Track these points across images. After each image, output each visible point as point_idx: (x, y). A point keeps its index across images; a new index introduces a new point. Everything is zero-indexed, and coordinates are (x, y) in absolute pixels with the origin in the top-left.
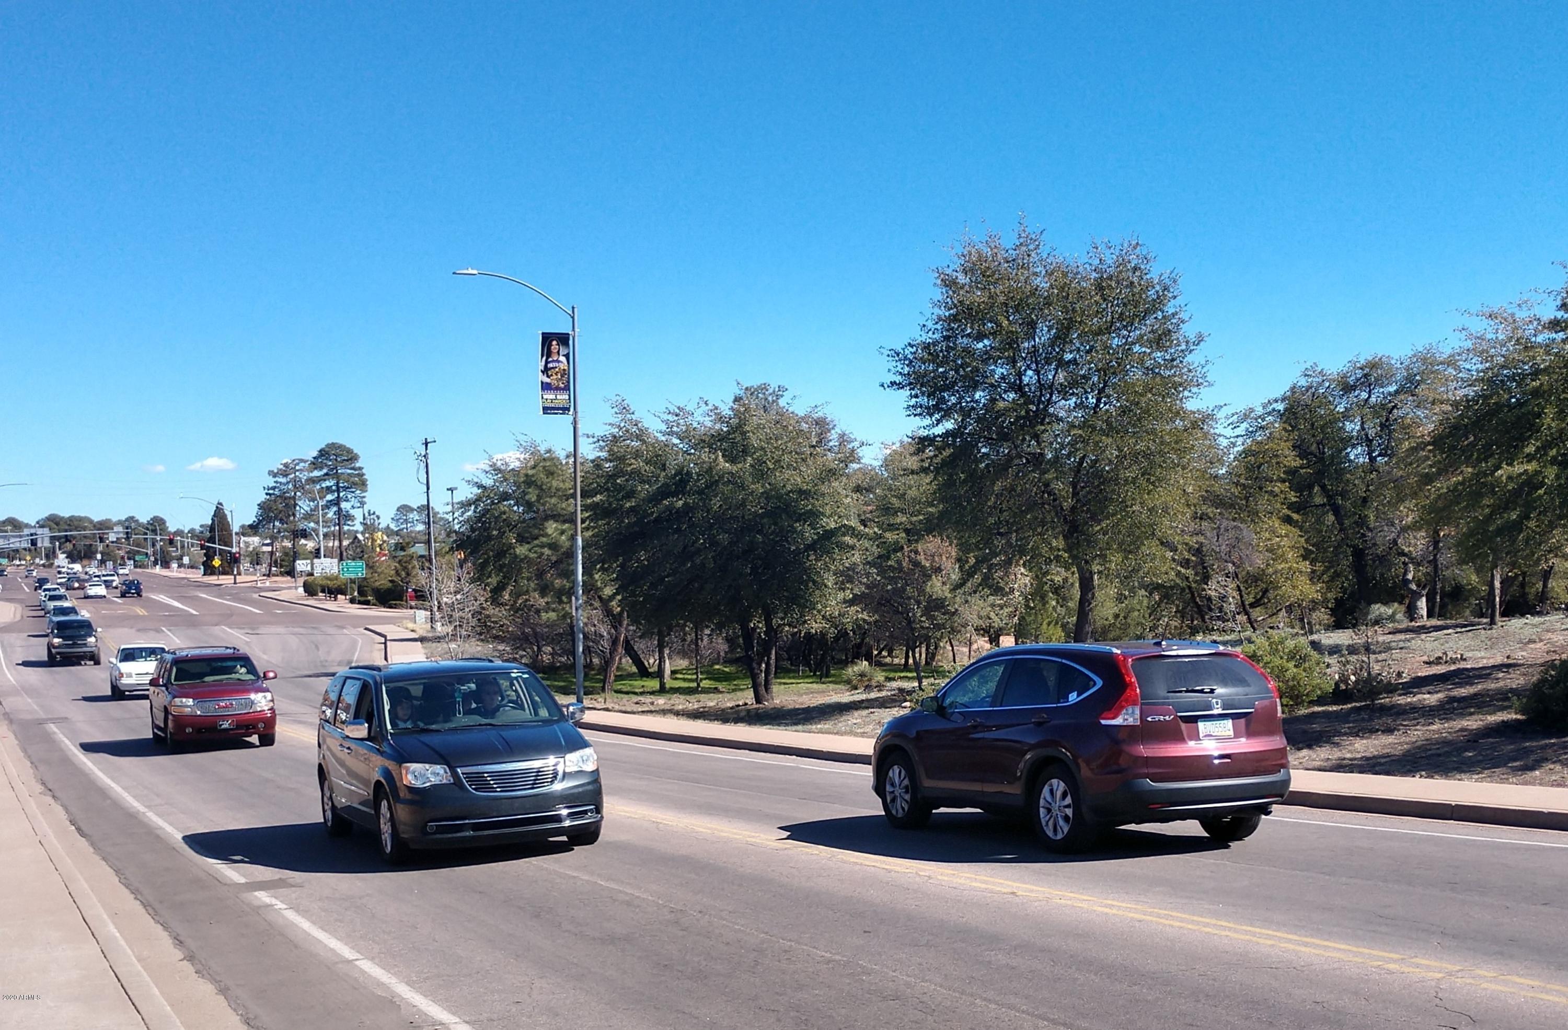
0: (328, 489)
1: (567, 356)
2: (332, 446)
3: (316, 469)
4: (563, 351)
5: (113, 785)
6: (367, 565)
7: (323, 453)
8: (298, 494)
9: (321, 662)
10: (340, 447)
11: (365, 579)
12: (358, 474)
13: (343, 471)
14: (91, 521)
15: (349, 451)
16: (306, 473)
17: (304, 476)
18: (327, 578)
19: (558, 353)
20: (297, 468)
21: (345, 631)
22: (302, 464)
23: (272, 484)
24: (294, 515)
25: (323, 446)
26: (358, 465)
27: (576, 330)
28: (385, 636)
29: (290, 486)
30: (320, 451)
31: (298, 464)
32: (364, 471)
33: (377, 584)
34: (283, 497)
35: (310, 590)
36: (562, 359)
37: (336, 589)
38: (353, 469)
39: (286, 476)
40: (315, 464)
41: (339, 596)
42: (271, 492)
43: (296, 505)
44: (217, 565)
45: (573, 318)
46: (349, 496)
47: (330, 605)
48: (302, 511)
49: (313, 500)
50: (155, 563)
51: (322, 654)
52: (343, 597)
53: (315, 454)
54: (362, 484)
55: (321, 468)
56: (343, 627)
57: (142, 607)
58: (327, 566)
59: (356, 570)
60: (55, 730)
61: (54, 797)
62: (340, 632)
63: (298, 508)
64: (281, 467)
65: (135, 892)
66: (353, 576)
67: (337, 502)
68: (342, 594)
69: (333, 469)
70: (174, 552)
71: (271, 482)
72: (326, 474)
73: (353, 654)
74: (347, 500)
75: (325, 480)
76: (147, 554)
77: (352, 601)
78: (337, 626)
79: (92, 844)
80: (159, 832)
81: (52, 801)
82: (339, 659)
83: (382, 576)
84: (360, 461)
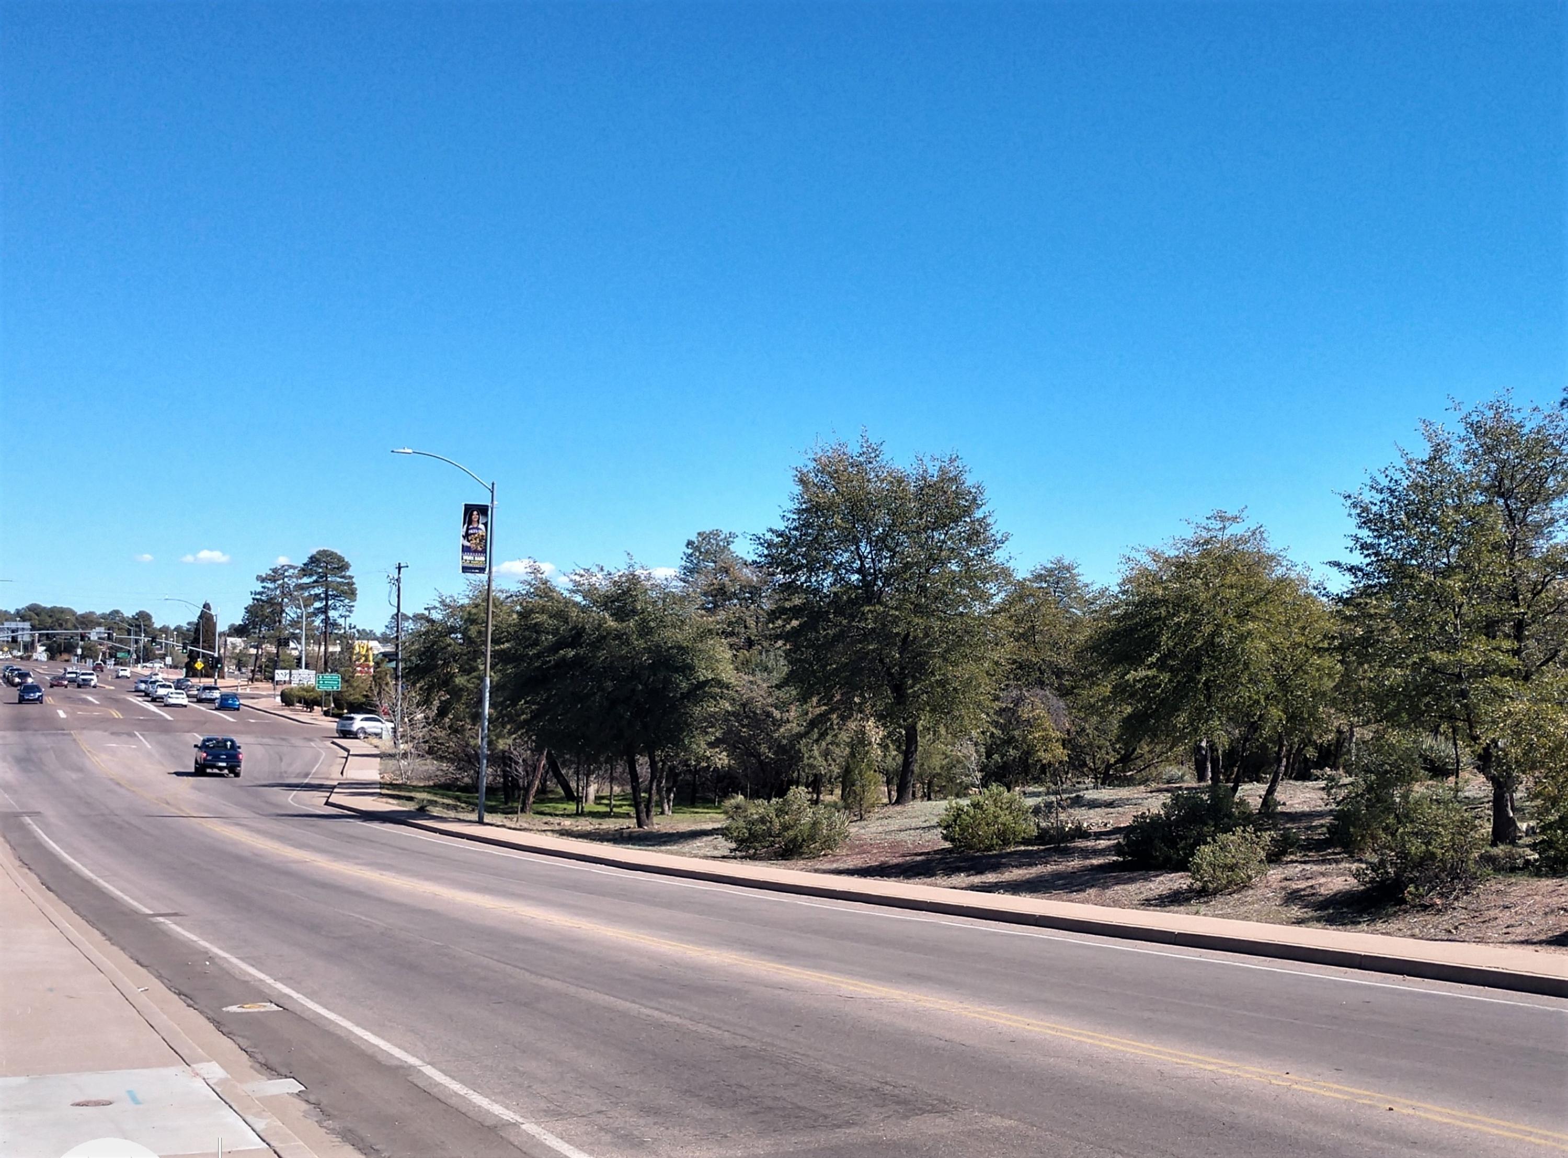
0: (317, 597)
1: (486, 524)
2: (324, 553)
3: (305, 575)
4: (482, 520)
5: (76, 863)
6: (342, 678)
7: (313, 560)
8: (286, 600)
9: (281, 773)
10: (331, 555)
11: (340, 692)
12: (348, 583)
13: (334, 579)
14: (73, 613)
15: (341, 559)
16: (295, 580)
17: (292, 583)
18: (303, 689)
19: (478, 522)
20: (286, 574)
21: (312, 744)
22: (291, 571)
23: (260, 590)
24: (280, 622)
25: (314, 553)
26: (348, 574)
27: (495, 503)
28: (348, 751)
29: (278, 592)
30: (311, 558)
31: (286, 570)
32: (354, 580)
33: (352, 698)
34: (270, 601)
35: (287, 700)
36: (481, 526)
37: (312, 700)
38: (342, 577)
39: (275, 581)
40: (305, 571)
41: (315, 707)
42: (258, 597)
43: (283, 611)
44: (199, 668)
45: (492, 492)
46: (338, 605)
47: (305, 717)
48: (289, 618)
49: (299, 607)
50: (137, 661)
51: (283, 766)
52: (320, 708)
53: (306, 560)
54: (351, 593)
55: (311, 575)
56: (310, 740)
57: (117, 710)
58: (304, 678)
59: (332, 682)
60: (30, 822)
61: (29, 869)
62: (307, 744)
63: (284, 615)
64: (270, 572)
65: (83, 917)
66: (329, 689)
67: (325, 610)
68: (318, 705)
69: (322, 577)
70: (158, 649)
71: (258, 587)
72: (315, 582)
73: (314, 766)
74: (335, 608)
75: (314, 587)
76: (129, 651)
77: (326, 714)
78: (305, 738)
79: (57, 895)
80: (104, 890)
81: (27, 871)
82: (298, 771)
83: (358, 690)
84: (351, 569)
